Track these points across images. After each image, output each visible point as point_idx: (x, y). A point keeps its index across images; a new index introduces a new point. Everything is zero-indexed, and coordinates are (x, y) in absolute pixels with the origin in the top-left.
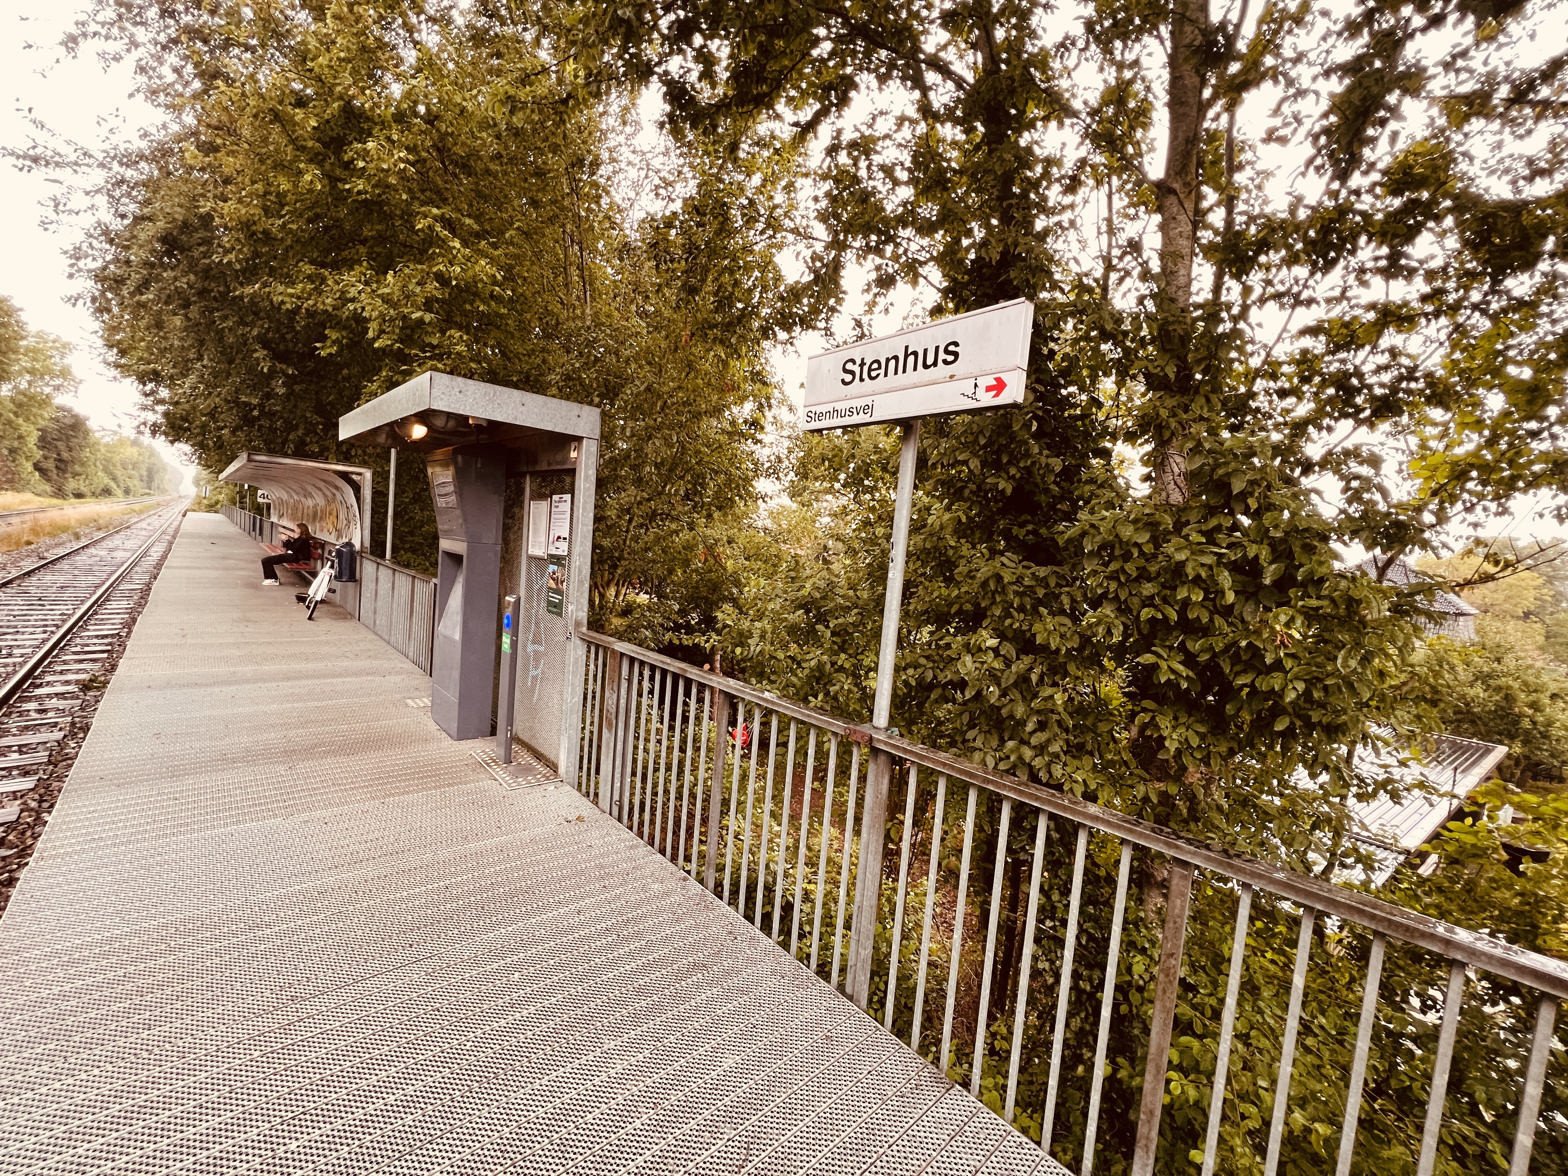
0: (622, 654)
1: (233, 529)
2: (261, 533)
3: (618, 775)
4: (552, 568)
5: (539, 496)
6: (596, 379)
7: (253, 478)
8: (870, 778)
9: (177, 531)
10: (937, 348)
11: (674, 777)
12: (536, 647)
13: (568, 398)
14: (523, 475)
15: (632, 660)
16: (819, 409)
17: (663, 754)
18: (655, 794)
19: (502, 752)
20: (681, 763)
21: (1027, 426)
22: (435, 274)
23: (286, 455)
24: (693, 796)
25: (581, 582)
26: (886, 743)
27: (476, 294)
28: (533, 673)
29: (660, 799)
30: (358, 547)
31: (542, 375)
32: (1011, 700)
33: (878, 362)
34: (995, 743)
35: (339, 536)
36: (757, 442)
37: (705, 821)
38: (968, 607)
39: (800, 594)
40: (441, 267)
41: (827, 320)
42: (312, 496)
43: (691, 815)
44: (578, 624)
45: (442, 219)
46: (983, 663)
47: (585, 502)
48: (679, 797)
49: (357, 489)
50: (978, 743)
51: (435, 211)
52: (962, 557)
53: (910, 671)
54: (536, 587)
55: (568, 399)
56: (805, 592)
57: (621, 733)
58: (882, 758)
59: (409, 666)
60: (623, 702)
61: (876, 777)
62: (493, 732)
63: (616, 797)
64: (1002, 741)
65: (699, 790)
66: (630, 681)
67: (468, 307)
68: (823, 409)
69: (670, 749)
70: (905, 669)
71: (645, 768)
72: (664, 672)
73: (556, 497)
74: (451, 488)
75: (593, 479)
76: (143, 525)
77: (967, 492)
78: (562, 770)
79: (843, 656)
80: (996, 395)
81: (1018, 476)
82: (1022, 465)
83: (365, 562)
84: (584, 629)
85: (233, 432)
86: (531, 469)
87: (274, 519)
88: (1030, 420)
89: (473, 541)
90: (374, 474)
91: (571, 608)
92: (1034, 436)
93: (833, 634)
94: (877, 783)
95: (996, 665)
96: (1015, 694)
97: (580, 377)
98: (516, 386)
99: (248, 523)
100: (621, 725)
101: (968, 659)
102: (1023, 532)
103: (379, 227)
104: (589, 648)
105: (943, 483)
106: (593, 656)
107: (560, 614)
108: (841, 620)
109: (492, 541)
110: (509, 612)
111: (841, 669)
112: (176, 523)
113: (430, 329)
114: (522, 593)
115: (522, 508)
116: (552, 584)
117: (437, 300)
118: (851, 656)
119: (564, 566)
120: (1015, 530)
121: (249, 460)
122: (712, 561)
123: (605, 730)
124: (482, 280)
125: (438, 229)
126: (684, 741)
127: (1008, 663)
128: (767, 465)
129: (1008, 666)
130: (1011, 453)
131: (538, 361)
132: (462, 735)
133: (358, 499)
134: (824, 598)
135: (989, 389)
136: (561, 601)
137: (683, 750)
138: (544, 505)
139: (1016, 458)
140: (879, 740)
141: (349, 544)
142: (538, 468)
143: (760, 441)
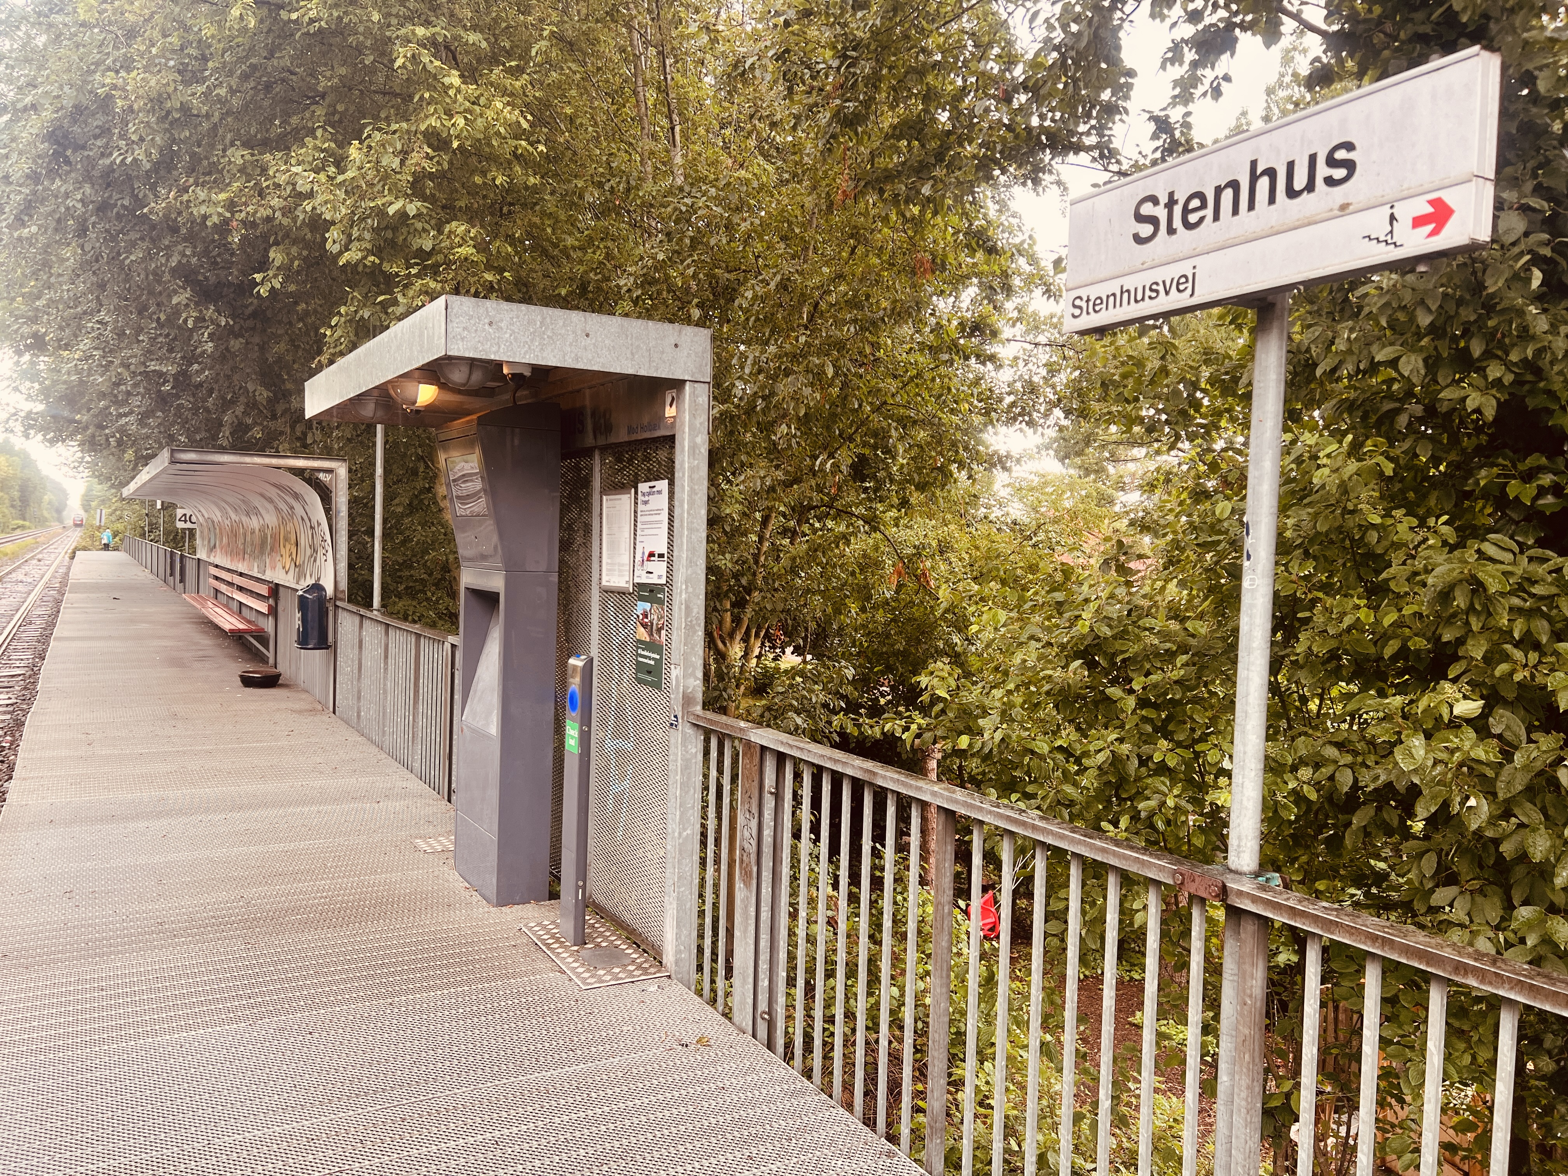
0: (763, 748)
1: (143, 575)
2: (182, 580)
3: (764, 966)
4: (642, 606)
5: (616, 487)
6: (695, 276)
7: (171, 490)
8: (1229, 967)
9: (64, 582)
10: (1313, 159)
11: (861, 988)
12: (620, 743)
13: (648, 314)
14: (588, 453)
15: (781, 758)
16: (1094, 292)
17: (841, 943)
18: (830, 1020)
19: (568, 926)
20: (873, 962)
21: (1521, 278)
22: (425, 134)
23: (222, 450)
24: (897, 1023)
25: (690, 627)
26: (1255, 899)
27: (493, 159)
28: (616, 788)
29: (839, 1029)
30: (330, 591)
31: (608, 279)
32: (1521, 826)
33: (1200, 196)
34: (1494, 915)
35: (301, 575)
36: (984, 358)
37: (921, 1072)
38: (1419, 643)
39: (1074, 631)
40: (433, 121)
41: (1100, 130)
42: (258, 513)
43: (895, 1059)
44: (687, 700)
45: (432, 43)
46: (1452, 752)
47: (692, 492)
48: (873, 1027)
49: (325, 494)
50: (1459, 913)
51: (421, 31)
52: (1397, 546)
53: (1305, 773)
54: (617, 641)
55: (650, 317)
56: (1082, 627)
57: (766, 890)
58: (1249, 928)
59: (415, 785)
60: (768, 833)
61: (1240, 964)
62: (554, 895)
63: (763, 1006)
64: (1510, 907)
65: (908, 1015)
66: (778, 796)
67: (478, 180)
68: (1103, 290)
69: (852, 936)
70: (1294, 769)
71: (810, 971)
72: (837, 779)
73: (643, 487)
74: (477, 485)
75: (704, 450)
76: (19, 575)
77: (1402, 421)
78: (669, 958)
79: (1163, 744)
80: (1434, 233)
81: (1508, 379)
82: (1514, 357)
83: (343, 616)
84: (698, 709)
85: (142, 422)
86: (601, 442)
87: (202, 554)
88: (1527, 268)
89: (512, 569)
90: (350, 471)
91: (675, 672)
92: (1539, 298)
93: (1143, 703)
94: (1242, 975)
95: (1480, 753)
96: (1529, 813)
97: (667, 277)
98: (565, 303)
99: (162, 566)
100: (766, 875)
101: (1417, 743)
102: (1531, 490)
103: (343, 71)
104: (707, 741)
105: (1350, 406)
106: (714, 754)
107: (657, 685)
108: (1154, 678)
109: (543, 567)
110: (575, 684)
111: (1163, 769)
112: (62, 570)
113: (419, 225)
114: (594, 652)
115: (588, 509)
116: (642, 634)
117: (431, 177)
118: (1179, 744)
119: (661, 602)
120: (1514, 488)
121: (173, 462)
122: (911, 585)
123: (739, 885)
124: (498, 133)
125: (426, 59)
126: (876, 925)
127: (1507, 752)
128: (1009, 399)
129: (1508, 756)
130: (1490, 337)
131: (599, 256)
132: (505, 898)
133: (328, 511)
134: (1122, 635)
135: (1418, 222)
136: (658, 662)
137: (875, 939)
138: (625, 501)
139: (1501, 345)
140: (1240, 893)
141: (317, 587)
142: (613, 439)
143: (992, 358)
